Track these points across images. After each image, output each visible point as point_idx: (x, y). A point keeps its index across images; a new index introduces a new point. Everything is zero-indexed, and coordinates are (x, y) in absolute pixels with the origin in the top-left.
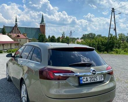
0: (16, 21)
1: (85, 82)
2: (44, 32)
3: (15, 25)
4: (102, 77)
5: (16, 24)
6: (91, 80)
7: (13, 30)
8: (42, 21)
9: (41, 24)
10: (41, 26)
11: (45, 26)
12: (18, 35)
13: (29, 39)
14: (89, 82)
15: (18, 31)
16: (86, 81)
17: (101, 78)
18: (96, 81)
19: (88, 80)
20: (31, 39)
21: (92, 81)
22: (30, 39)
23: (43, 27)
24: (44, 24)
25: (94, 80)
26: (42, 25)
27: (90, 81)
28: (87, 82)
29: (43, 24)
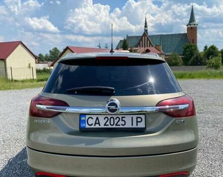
0: (146, 26)
1: (93, 126)
2: (194, 40)
3: (144, 33)
4: (139, 120)
5: (146, 31)
6: (108, 123)
7: (141, 42)
8: (192, 19)
9: (189, 26)
10: (188, 29)
11: (196, 28)
12: (148, 49)
13: (166, 56)
14: (102, 126)
15: (148, 42)
16: (96, 123)
17: (137, 122)
18: (121, 126)
19: (99, 123)
20: (169, 54)
21: (110, 126)
22: (167, 54)
23: (192, 30)
24: (195, 25)
25: (116, 125)
26: (192, 28)
27: (105, 125)
28: (97, 126)
29: (192, 26)
